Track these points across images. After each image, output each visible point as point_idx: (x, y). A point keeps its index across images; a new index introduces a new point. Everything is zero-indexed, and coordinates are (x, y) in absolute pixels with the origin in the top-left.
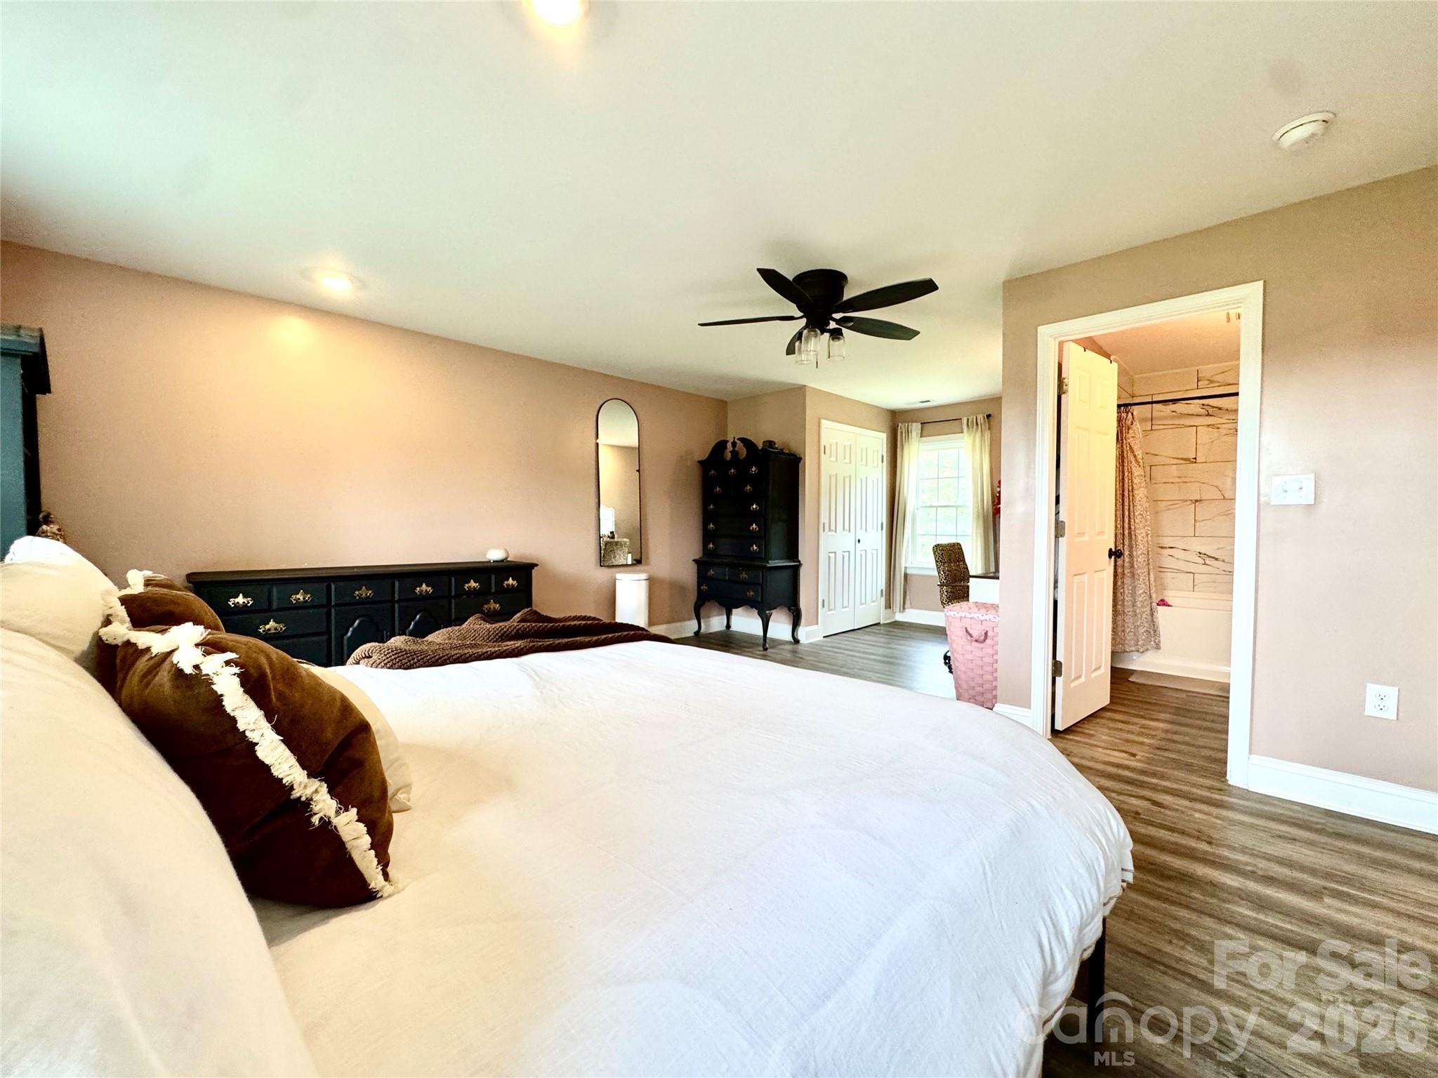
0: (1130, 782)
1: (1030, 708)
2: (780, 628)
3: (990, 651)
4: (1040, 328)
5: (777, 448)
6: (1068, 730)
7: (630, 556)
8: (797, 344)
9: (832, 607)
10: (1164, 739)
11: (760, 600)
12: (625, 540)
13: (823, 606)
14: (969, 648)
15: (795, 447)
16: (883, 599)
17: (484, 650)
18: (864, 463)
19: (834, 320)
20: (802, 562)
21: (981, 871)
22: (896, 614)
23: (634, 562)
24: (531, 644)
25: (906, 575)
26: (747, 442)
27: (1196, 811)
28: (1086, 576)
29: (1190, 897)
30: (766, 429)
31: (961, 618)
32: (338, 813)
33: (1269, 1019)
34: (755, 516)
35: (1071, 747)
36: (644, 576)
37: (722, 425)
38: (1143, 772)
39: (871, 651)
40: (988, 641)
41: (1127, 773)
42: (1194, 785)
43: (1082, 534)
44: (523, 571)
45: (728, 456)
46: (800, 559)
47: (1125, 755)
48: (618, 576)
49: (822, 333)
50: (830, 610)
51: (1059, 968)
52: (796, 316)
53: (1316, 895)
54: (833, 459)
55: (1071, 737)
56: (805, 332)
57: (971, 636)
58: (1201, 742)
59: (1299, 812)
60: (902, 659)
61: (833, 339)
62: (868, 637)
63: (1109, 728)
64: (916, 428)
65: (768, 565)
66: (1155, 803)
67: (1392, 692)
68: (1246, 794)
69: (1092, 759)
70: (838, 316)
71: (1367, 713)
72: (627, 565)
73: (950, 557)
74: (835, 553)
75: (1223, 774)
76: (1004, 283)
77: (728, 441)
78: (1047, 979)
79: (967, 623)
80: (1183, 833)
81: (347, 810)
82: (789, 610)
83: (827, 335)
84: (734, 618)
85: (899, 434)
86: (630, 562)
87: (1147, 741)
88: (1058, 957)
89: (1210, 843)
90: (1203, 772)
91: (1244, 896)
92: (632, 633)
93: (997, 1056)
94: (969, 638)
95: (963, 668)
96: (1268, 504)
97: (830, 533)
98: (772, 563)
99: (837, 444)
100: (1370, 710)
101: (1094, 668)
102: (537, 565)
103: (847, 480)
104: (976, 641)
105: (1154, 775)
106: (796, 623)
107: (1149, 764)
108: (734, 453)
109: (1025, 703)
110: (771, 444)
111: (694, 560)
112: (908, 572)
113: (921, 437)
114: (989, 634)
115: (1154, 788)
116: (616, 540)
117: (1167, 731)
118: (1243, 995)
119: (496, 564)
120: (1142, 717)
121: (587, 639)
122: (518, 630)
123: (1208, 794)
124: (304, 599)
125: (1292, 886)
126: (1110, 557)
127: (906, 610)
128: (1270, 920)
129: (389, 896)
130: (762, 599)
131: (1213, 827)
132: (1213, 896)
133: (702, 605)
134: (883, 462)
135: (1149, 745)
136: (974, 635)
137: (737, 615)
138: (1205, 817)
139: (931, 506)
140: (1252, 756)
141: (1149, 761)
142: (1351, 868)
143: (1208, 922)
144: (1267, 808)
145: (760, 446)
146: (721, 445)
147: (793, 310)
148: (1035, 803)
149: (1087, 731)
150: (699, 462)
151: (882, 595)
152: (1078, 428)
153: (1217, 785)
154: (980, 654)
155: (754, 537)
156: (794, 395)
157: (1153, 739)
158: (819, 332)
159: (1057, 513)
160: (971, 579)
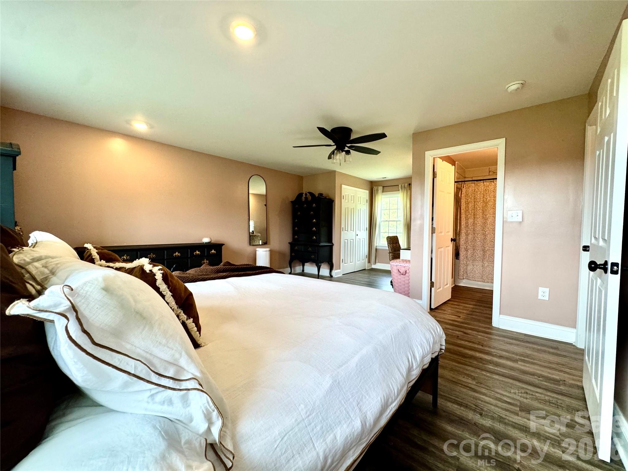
0: (456, 326)
1: (422, 300)
2: (324, 271)
3: (408, 278)
4: (426, 152)
5: (323, 197)
6: (436, 308)
7: (261, 241)
8: (332, 156)
9: (346, 262)
10: (471, 311)
11: (316, 259)
12: (259, 234)
13: (342, 262)
14: (399, 277)
15: (331, 196)
16: (367, 259)
17: (212, 276)
18: (359, 203)
19: (347, 147)
20: (334, 244)
21: (391, 338)
22: (372, 265)
23: (263, 244)
24: (230, 274)
25: (376, 249)
26: (311, 194)
27: (479, 335)
28: (443, 249)
29: (473, 363)
30: (319, 188)
31: (396, 265)
32: (187, 320)
33: (493, 399)
34: (314, 225)
35: (436, 314)
36: (268, 249)
37: (301, 186)
38: (462, 323)
39: (361, 280)
40: (407, 275)
41: (456, 323)
42: (480, 327)
43: (441, 232)
44: (218, 247)
45: (303, 199)
46: (333, 242)
47: (456, 317)
48: (257, 249)
49: (342, 152)
50: (345, 263)
51: (415, 367)
52: (332, 145)
53: (516, 361)
54: (347, 201)
55: (437, 311)
56: (336, 151)
57: (400, 273)
58: (485, 312)
59: (515, 335)
60: (374, 283)
61: (347, 154)
62: (360, 275)
63: (451, 307)
64: (380, 188)
65: (320, 245)
66: (465, 333)
67: (547, 290)
68: (498, 329)
69: (444, 318)
70: (348, 145)
71: (539, 298)
72: (259, 245)
73: (393, 241)
74: (347, 240)
75: (491, 323)
76: (413, 134)
77: (303, 193)
78: (410, 370)
79: (399, 267)
80: (473, 343)
81: (190, 319)
82: (329, 263)
83: (344, 153)
84: (306, 267)
85: (374, 191)
86: (261, 243)
87: (465, 312)
88: (414, 364)
89: (482, 346)
90: (484, 322)
91: (491, 362)
92: (268, 270)
93: (392, 385)
94: (399, 273)
95: (397, 285)
96: (506, 221)
97: (345, 232)
98: (322, 244)
99: (348, 195)
100: (540, 297)
101: (445, 284)
102: (224, 244)
103: (353, 210)
104: (402, 274)
105: (466, 324)
106: (331, 269)
107: (465, 320)
108: (306, 198)
109: (420, 298)
110: (321, 195)
111: (289, 243)
112: (377, 248)
113: (383, 192)
114: (407, 272)
115: (466, 328)
116: (255, 234)
117: (473, 308)
118: (486, 392)
119: (206, 244)
120: (464, 303)
121: (251, 272)
122: (224, 269)
123: (484, 330)
124: (127, 258)
125: (508, 359)
126: (451, 241)
127: (376, 264)
128: (499, 369)
129: (204, 346)
130: (317, 258)
131: (485, 341)
132: (481, 363)
133: (292, 261)
134: (367, 202)
135: (465, 313)
136: (401, 272)
137: (307, 266)
138: (482, 337)
139: (387, 221)
140: (501, 315)
141: (465, 319)
142: (529, 352)
143: (478, 371)
144: (504, 334)
145: (317, 196)
146: (300, 195)
147: (331, 142)
148: (411, 321)
149: (444, 309)
150: (291, 201)
151: (366, 258)
152: (440, 191)
153: (489, 326)
154: (403, 279)
155: (315, 233)
156: (331, 174)
157: (467, 311)
158: (341, 151)
159: (432, 224)
160: (401, 250)
